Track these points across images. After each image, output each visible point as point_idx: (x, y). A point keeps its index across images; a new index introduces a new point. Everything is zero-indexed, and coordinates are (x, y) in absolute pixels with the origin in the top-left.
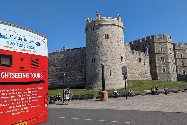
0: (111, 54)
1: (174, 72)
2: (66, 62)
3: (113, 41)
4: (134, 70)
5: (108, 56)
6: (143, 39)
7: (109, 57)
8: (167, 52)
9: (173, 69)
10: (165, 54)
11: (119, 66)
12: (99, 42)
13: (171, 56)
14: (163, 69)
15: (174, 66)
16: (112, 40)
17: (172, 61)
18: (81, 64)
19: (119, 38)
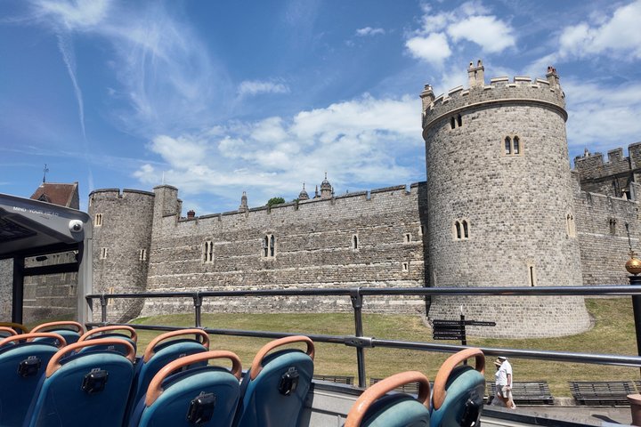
0: (532, 207)
2: (356, 232)
3: (537, 161)
4: (594, 262)
5: (521, 214)
6: (614, 154)
7: (526, 219)
11: (563, 252)
12: (485, 165)
16: (533, 158)
18: (405, 240)
19: (558, 151)
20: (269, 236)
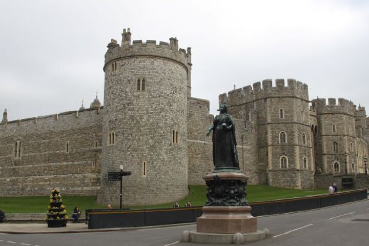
1: (305, 166)
6: (247, 89)
8: (292, 122)
9: (305, 161)
10: (287, 125)
12: (125, 97)
13: (303, 130)
14: (282, 160)
15: (309, 153)
16: (153, 93)
17: (304, 143)
18: (95, 145)
19: (171, 88)
20: (18, 142)
